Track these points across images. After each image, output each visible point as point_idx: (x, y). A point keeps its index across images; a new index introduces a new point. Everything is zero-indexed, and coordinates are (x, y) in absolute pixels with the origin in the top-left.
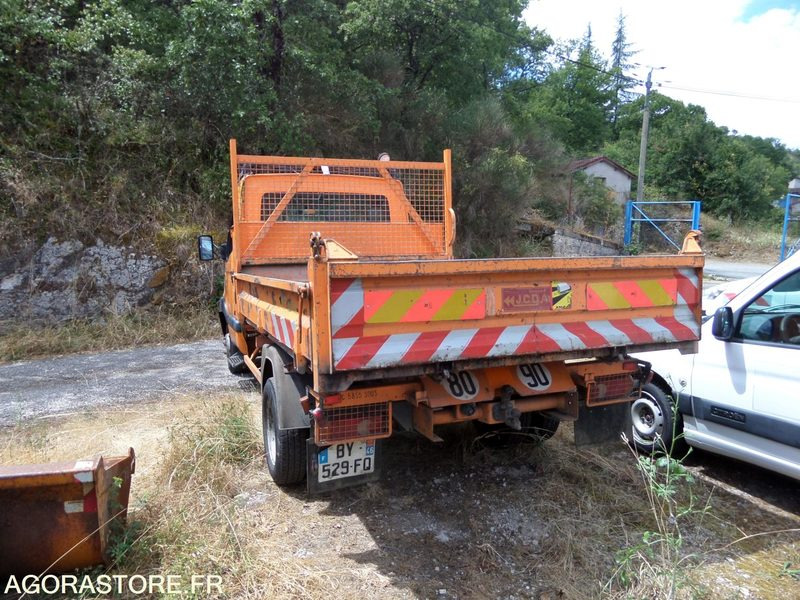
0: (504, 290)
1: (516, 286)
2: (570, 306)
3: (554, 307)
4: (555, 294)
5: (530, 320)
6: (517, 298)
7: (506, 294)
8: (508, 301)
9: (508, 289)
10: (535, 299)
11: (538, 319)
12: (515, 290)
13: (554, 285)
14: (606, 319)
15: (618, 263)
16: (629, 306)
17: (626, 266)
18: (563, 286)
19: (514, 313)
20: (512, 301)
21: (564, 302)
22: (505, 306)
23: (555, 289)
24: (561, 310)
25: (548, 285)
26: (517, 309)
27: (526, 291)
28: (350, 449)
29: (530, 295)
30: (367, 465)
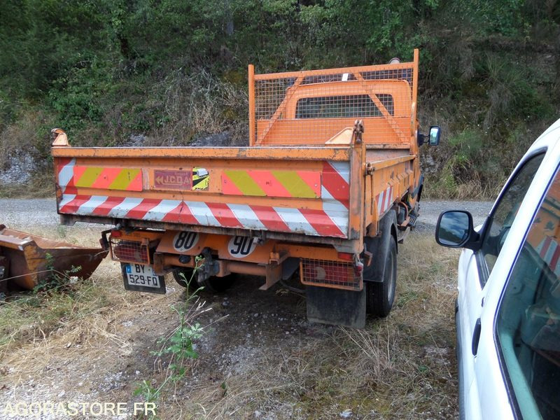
0: (156, 171)
1: (165, 169)
2: (207, 188)
3: (194, 188)
4: (195, 178)
5: (179, 196)
6: (165, 178)
7: (157, 174)
8: (158, 180)
9: (159, 171)
10: (179, 179)
11: (186, 197)
12: (163, 172)
13: (194, 170)
14: (246, 204)
15: (244, 154)
16: (264, 195)
17: (251, 156)
18: (202, 171)
19: (163, 189)
20: (162, 180)
21: (202, 185)
22: (156, 183)
23: (195, 173)
24: (200, 191)
25: (190, 170)
26: (165, 186)
27: (173, 173)
28: (143, 268)
29: (175, 176)
30: (155, 282)
